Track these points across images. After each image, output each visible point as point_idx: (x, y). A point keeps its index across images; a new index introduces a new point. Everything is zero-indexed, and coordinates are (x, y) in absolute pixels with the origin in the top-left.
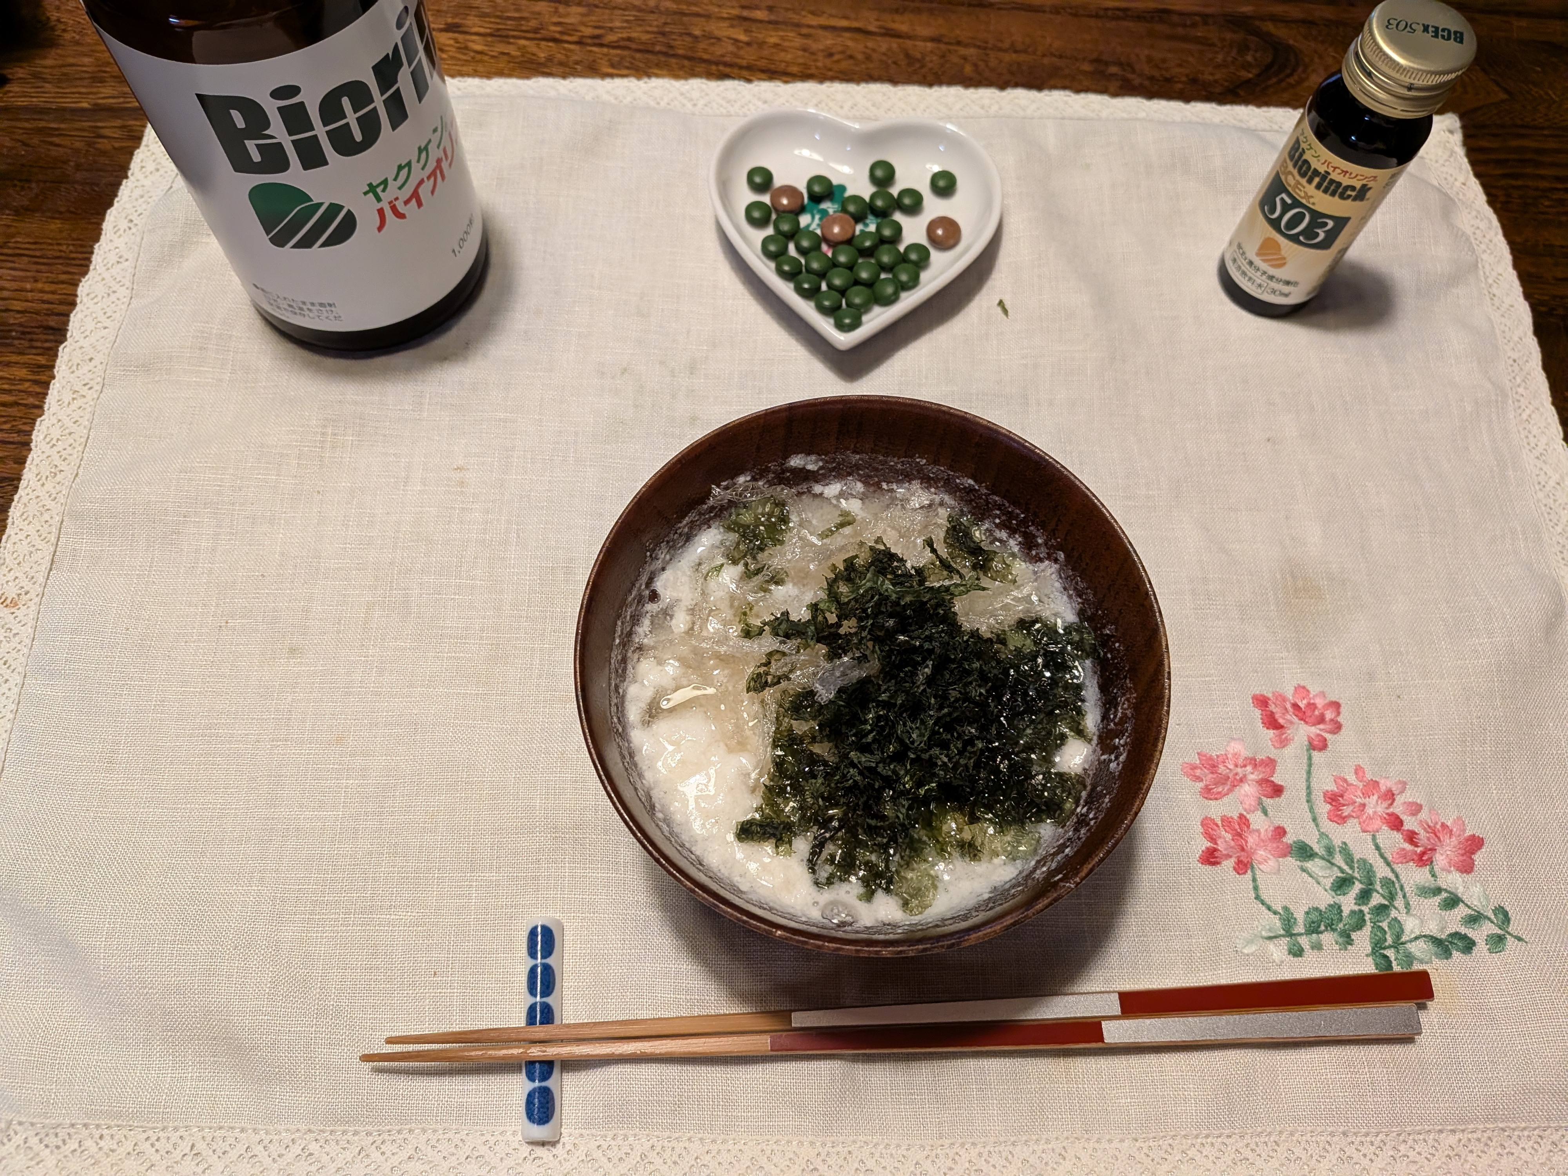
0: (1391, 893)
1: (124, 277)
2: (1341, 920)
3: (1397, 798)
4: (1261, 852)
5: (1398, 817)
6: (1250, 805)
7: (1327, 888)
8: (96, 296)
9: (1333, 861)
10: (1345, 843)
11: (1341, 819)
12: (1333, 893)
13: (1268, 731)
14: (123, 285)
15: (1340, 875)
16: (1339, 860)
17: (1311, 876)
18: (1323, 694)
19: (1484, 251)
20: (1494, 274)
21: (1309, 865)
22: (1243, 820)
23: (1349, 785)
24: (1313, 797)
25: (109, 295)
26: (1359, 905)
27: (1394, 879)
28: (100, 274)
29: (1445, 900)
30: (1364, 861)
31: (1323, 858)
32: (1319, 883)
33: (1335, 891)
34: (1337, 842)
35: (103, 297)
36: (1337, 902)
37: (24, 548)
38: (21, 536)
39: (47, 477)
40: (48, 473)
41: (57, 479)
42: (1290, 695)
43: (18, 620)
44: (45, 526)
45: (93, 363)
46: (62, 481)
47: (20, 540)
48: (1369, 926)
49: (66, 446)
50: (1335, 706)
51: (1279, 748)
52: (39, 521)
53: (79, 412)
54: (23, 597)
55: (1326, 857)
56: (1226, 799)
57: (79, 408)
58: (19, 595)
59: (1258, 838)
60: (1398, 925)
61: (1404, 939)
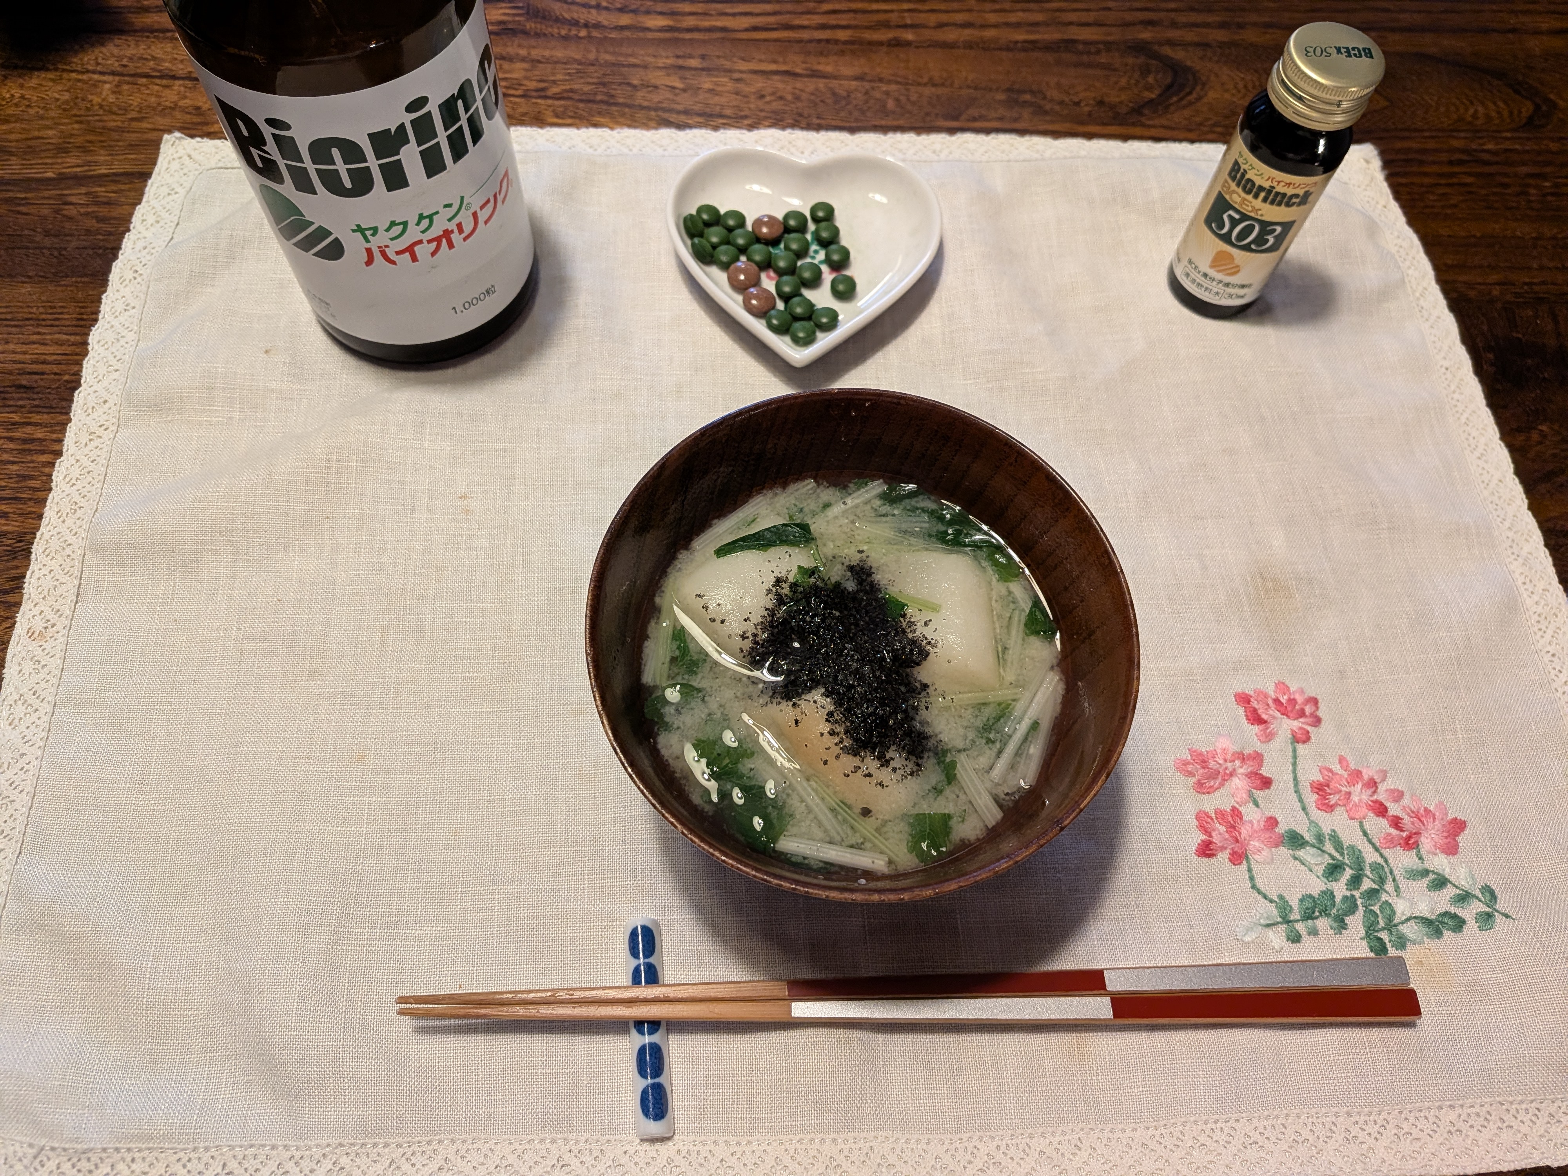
0: (1380, 877)
1: (131, 323)
2: (1334, 906)
3: (1380, 786)
4: (1255, 843)
5: (1381, 804)
6: (1242, 798)
7: (1320, 874)
8: (106, 342)
9: (1323, 849)
10: (1334, 831)
11: (1329, 808)
12: (1325, 880)
13: (1252, 726)
14: (131, 330)
15: (1330, 861)
16: (1329, 847)
17: (1304, 864)
18: (1302, 691)
19: (1409, 268)
20: (1420, 288)
21: (1300, 853)
22: (1236, 812)
23: (1334, 774)
24: (1300, 787)
25: (118, 340)
26: (1351, 890)
27: (1384, 864)
28: (108, 322)
29: (1434, 880)
30: (1353, 848)
31: (1313, 846)
32: (1311, 870)
33: (1327, 878)
34: (1327, 831)
35: (113, 343)
36: (1330, 888)
37: (48, 582)
38: (45, 571)
39: (68, 514)
40: (68, 510)
41: (78, 514)
42: (1271, 691)
43: (46, 652)
44: (68, 560)
45: (107, 404)
46: (82, 517)
47: (44, 575)
48: (1361, 909)
49: (85, 484)
50: (1314, 701)
51: (1265, 742)
52: (62, 556)
53: (97, 451)
54: (50, 630)
55: (1317, 845)
56: (1217, 794)
57: (97, 448)
58: (46, 628)
59: (1250, 830)
60: (1389, 908)
61: (1396, 921)
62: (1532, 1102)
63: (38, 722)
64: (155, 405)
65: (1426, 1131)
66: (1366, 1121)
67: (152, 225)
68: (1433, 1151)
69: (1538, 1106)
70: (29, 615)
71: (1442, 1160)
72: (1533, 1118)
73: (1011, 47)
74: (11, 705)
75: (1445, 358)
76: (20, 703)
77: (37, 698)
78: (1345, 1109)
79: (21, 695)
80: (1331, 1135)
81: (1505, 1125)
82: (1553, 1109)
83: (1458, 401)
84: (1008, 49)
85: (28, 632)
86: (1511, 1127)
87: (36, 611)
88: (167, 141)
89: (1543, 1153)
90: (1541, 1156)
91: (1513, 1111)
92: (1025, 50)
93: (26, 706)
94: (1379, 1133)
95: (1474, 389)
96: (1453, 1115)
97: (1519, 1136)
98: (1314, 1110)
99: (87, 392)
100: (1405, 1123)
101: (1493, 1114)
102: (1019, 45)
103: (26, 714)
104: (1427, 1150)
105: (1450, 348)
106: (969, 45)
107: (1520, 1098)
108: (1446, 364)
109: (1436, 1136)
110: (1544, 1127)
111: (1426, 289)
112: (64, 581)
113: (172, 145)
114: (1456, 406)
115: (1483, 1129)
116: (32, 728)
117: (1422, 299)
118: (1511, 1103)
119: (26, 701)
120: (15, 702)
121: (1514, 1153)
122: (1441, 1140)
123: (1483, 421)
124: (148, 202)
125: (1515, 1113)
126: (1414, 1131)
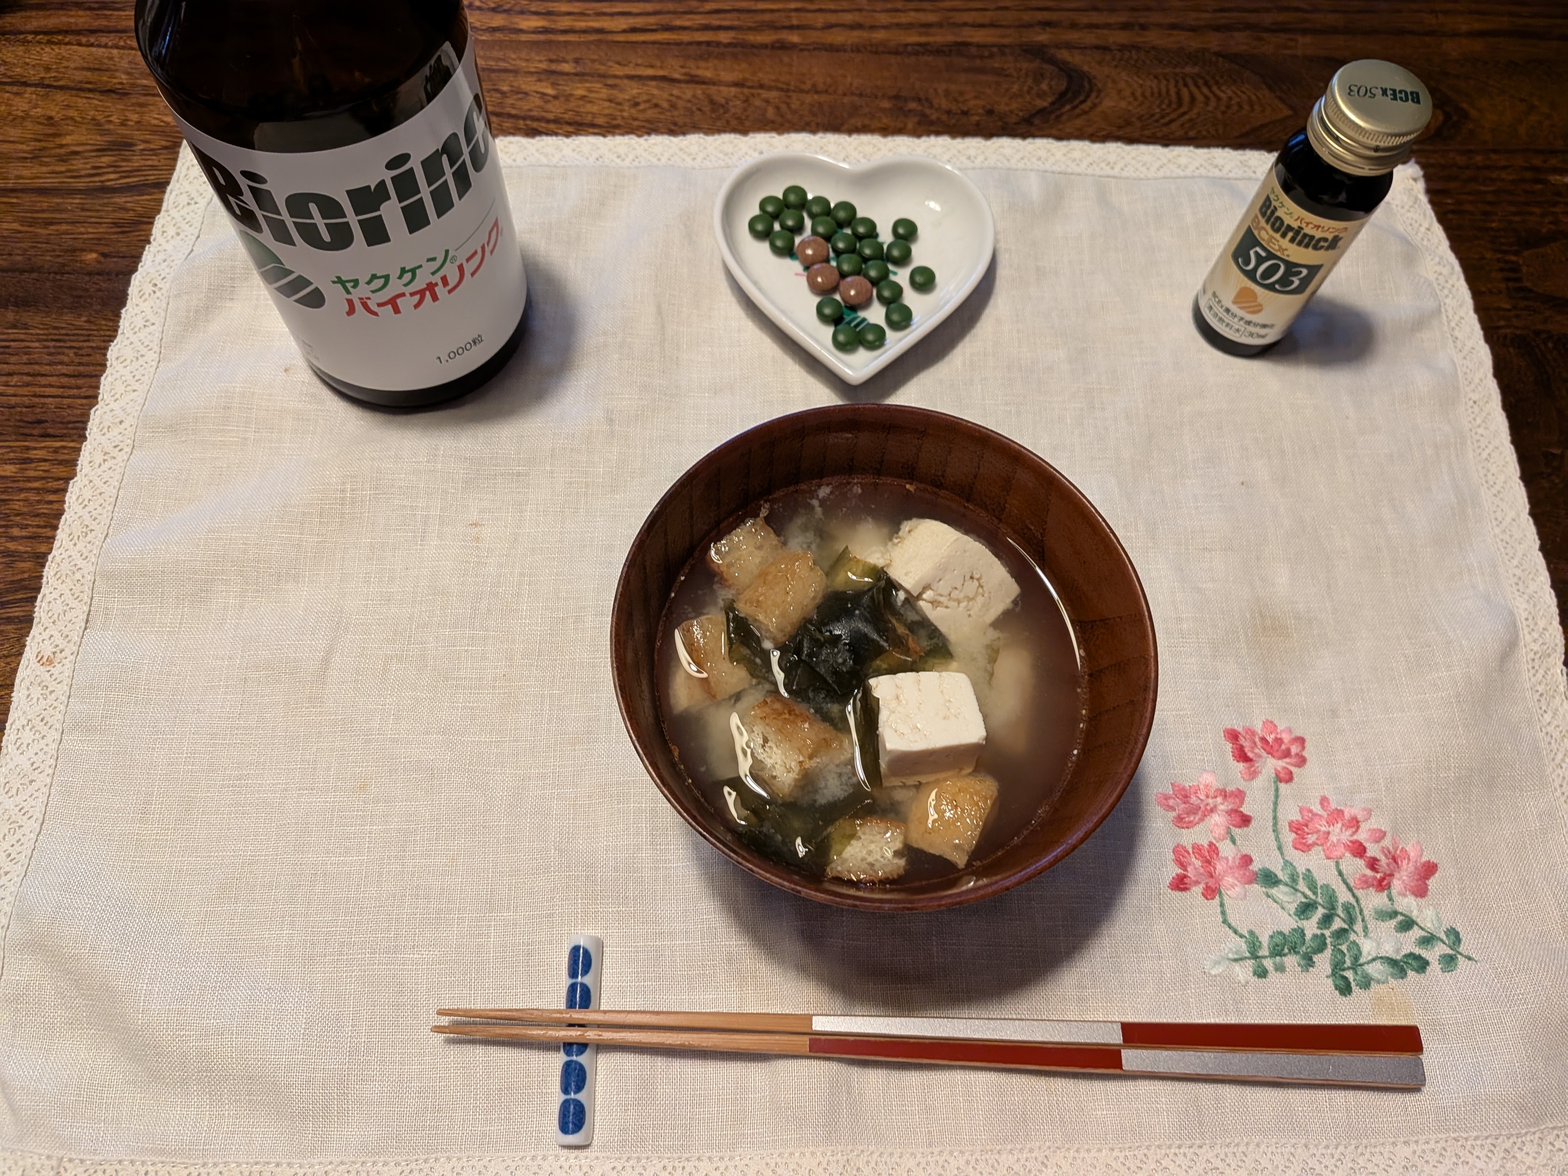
0: (1351, 917)
1: (152, 341)
2: (1304, 943)
3: (1361, 826)
4: (1228, 879)
5: (1361, 845)
6: (1219, 834)
7: (1292, 913)
8: (125, 360)
9: (1297, 887)
10: (1308, 871)
11: (1306, 848)
12: (1297, 918)
13: (1240, 765)
14: (151, 350)
15: (1304, 900)
16: (1302, 885)
17: (1276, 902)
18: (1289, 730)
21: (1274, 891)
22: (1213, 848)
23: (1314, 814)
24: (1279, 826)
25: (137, 359)
26: (1321, 929)
27: (1355, 904)
28: (128, 338)
29: (1401, 922)
30: (1327, 886)
31: (1286, 884)
32: (1283, 909)
33: (1299, 916)
34: (1300, 869)
35: (132, 361)
36: (1301, 926)
39: (79, 537)
40: (80, 533)
41: (88, 538)
42: (1259, 728)
44: (79, 585)
45: (123, 425)
46: (93, 541)
48: (1330, 948)
50: (1301, 741)
51: (1248, 780)
55: (1290, 883)
56: (1197, 828)
59: (1225, 866)
60: (1356, 947)
61: (1362, 961)
67: (172, 236)
99: (104, 411)
120: (22, 729)
124: (168, 211)
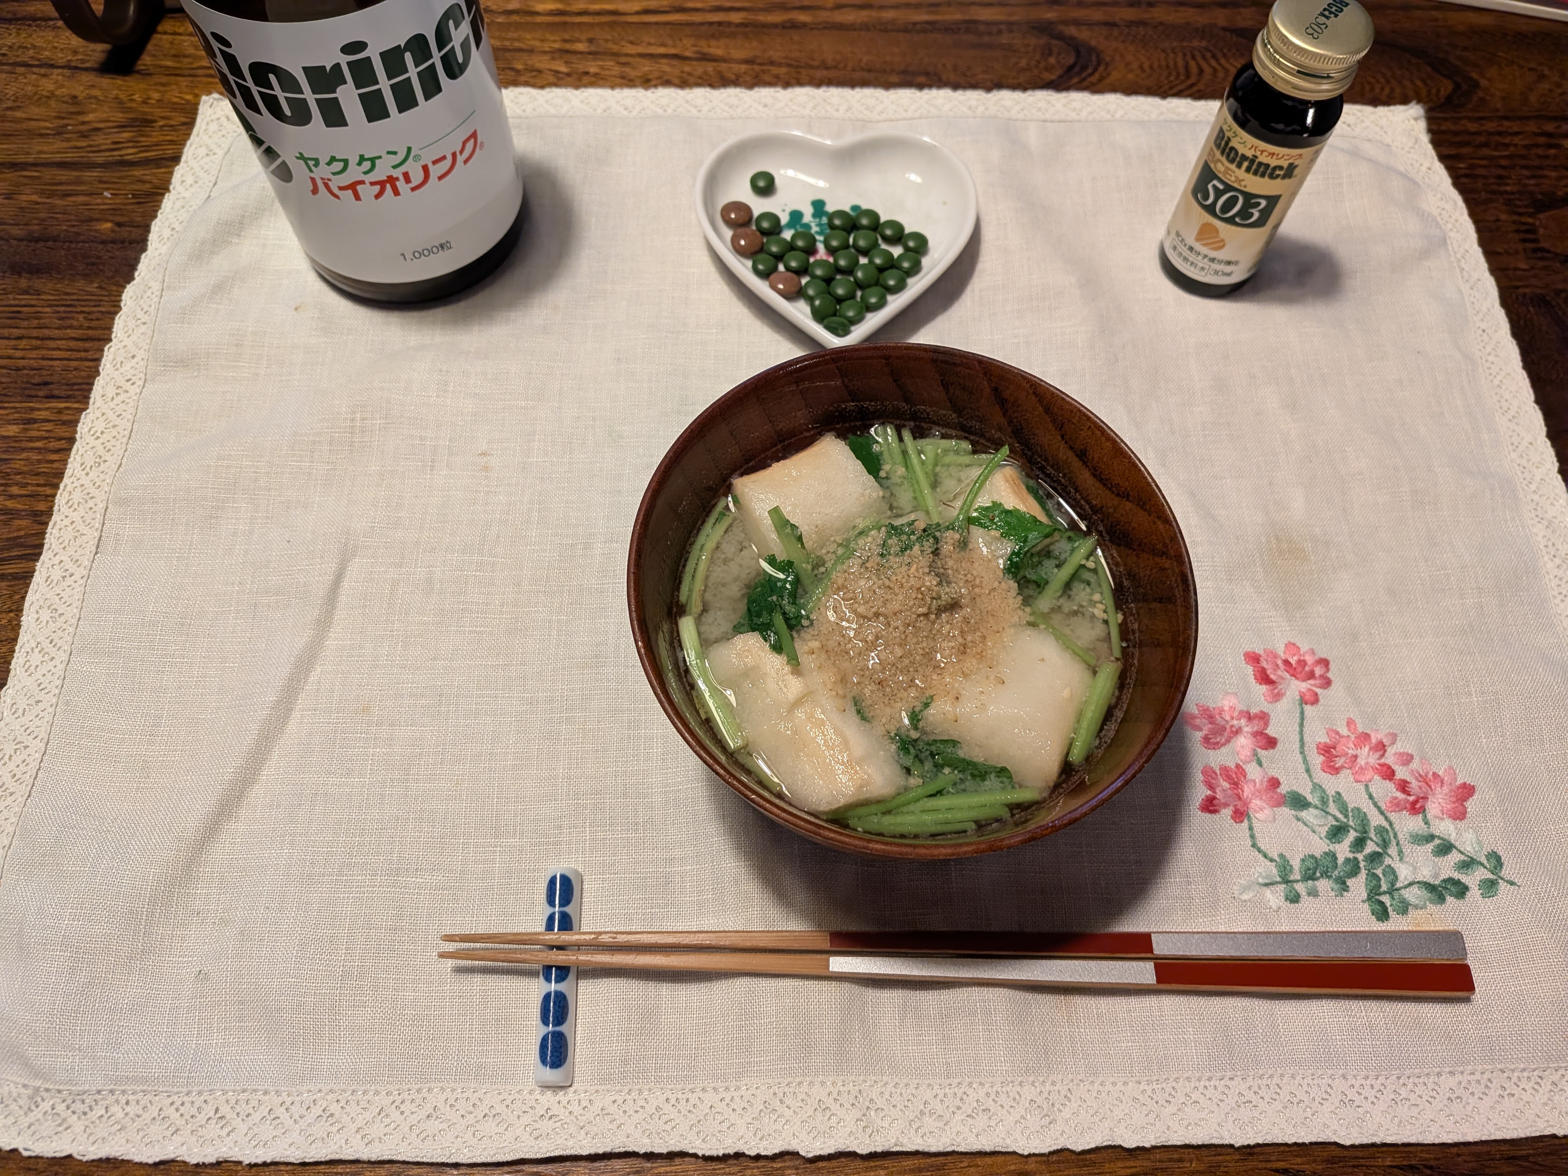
0: (1384, 841)
2: (1336, 867)
3: (1388, 749)
4: (1258, 802)
5: (1389, 767)
6: (1246, 756)
7: (1323, 836)
9: (1328, 810)
10: (1338, 793)
11: (1335, 770)
12: (1328, 841)
13: (1261, 687)
15: (1335, 823)
16: (1333, 808)
17: (1306, 825)
18: (1312, 652)
21: (1304, 814)
22: (1240, 770)
23: (1341, 736)
24: (1306, 748)
26: (1354, 853)
27: (1388, 827)
29: (1438, 846)
30: (1358, 810)
31: (1316, 807)
32: (1314, 832)
33: (1330, 839)
34: (1331, 792)
36: (1333, 849)
37: (69, 534)
38: (67, 522)
39: (91, 467)
40: (92, 463)
41: (101, 468)
42: (1280, 650)
43: (63, 600)
44: (90, 513)
45: (135, 360)
46: (107, 471)
47: (66, 526)
48: (1363, 874)
49: (110, 438)
50: (1325, 663)
51: (1271, 702)
52: (84, 508)
53: (123, 406)
54: (67, 579)
55: (1320, 806)
56: (1224, 749)
57: (123, 402)
58: (64, 577)
59: (1252, 788)
60: (1391, 872)
61: (1398, 885)
62: (1534, 1070)
63: (54, 670)
64: (182, 361)
65: (1425, 1098)
66: (1362, 1085)
67: (191, 185)
68: (1432, 1117)
69: (1540, 1074)
70: (48, 564)
71: (1442, 1126)
72: (1536, 1087)
73: (909, 29)
74: (28, 652)
75: (1482, 320)
76: (36, 650)
77: (54, 646)
78: (1341, 1072)
79: (38, 643)
80: (1328, 1097)
81: (1506, 1093)
82: (1556, 1077)
83: (1493, 363)
84: (906, 30)
85: (47, 581)
86: (1513, 1095)
87: (56, 560)
88: (205, 102)
89: (1548, 1121)
90: (1545, 1124)
91: (1514, 1079)
92: (925, 31)
93: (42, 653)
94: (1376, 1097)
95: (1511, 351)
96: (1452, 1082)
97: (1522, 1103)
98: (1310, 1071)
99: (117, 347)
100: (1403, 1089)
101: (1494, 1082)
102: (918, 26)
103: (42, 662)
104: (1426, 1117)
105: (1489, 310)
106: (866, 27)
107: (1522, 1066)
108: (1484, 325)
109: (1434, 1102)
110: (1547, 1096)
111: (1467, 251)
112: (85, 532)
113: (211, 106)
114: (1489, 368)
115: (1484, 1097)
116: (49, 675)
117: (1463, 261)
118: (1513, 1071)
119: (43, 649)
120: (32, 649)
121: (1517, 1121)
122: (1441, 1106)
123: (1518, 383)
124: (186, 162)
125: (1516, 1081)
126: (1412, 1097)
